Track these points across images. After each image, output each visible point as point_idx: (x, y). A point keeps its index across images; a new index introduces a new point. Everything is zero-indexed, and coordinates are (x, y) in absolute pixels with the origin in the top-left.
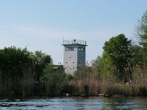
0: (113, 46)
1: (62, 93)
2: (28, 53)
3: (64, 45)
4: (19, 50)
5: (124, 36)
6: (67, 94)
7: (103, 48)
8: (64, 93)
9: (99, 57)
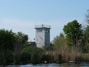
0: (70, 28)
1: (41, 61)
2: (13, 33)
3: (36, 28)
4: (7, 31)
5: (77, 22)
6: (45, 62)
7: (63, 29)
8: (43, 61)
9: (57, 37)
